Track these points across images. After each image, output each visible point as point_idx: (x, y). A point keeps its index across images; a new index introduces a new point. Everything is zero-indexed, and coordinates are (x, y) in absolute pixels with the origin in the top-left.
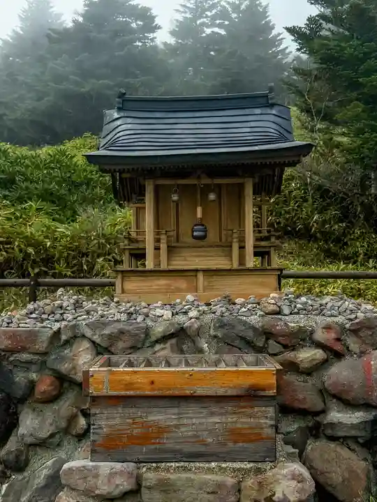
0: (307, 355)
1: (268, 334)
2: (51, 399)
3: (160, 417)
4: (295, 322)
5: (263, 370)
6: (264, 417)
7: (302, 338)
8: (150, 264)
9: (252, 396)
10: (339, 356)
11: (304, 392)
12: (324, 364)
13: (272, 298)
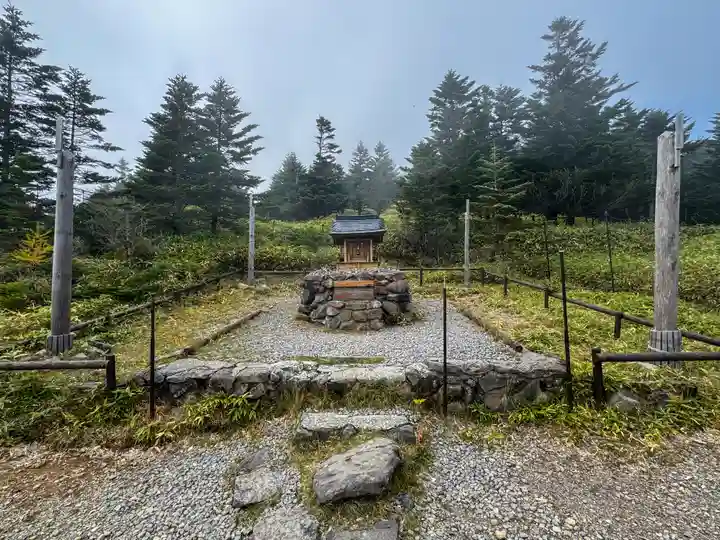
0: (384, 282)
1: (374, 277)
2: (323, 292)
3: (350, 291)
4: (380, 274)
5: (371, 283)
6: (371, 292)
7: (382, 278)
8: (345, 261)
9: (368, 287)
10: (391, 281)
11: (382, 290)
12: (387, 284)
13: (375, 269)
